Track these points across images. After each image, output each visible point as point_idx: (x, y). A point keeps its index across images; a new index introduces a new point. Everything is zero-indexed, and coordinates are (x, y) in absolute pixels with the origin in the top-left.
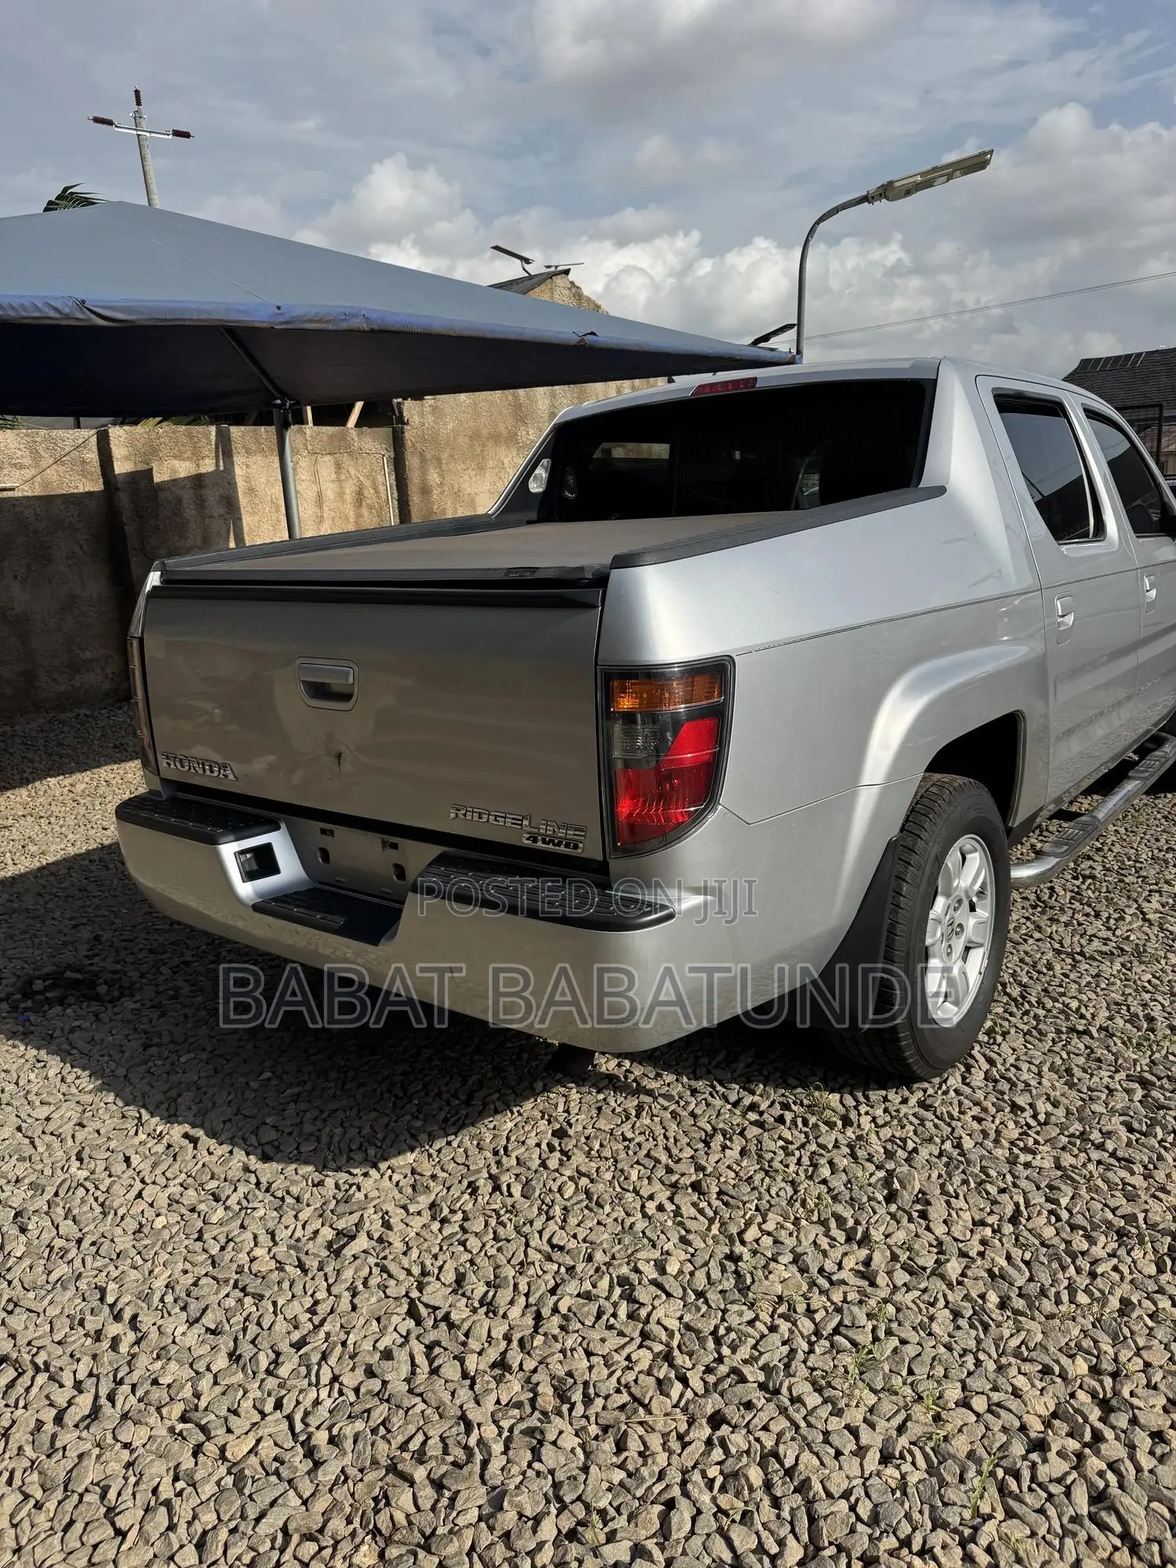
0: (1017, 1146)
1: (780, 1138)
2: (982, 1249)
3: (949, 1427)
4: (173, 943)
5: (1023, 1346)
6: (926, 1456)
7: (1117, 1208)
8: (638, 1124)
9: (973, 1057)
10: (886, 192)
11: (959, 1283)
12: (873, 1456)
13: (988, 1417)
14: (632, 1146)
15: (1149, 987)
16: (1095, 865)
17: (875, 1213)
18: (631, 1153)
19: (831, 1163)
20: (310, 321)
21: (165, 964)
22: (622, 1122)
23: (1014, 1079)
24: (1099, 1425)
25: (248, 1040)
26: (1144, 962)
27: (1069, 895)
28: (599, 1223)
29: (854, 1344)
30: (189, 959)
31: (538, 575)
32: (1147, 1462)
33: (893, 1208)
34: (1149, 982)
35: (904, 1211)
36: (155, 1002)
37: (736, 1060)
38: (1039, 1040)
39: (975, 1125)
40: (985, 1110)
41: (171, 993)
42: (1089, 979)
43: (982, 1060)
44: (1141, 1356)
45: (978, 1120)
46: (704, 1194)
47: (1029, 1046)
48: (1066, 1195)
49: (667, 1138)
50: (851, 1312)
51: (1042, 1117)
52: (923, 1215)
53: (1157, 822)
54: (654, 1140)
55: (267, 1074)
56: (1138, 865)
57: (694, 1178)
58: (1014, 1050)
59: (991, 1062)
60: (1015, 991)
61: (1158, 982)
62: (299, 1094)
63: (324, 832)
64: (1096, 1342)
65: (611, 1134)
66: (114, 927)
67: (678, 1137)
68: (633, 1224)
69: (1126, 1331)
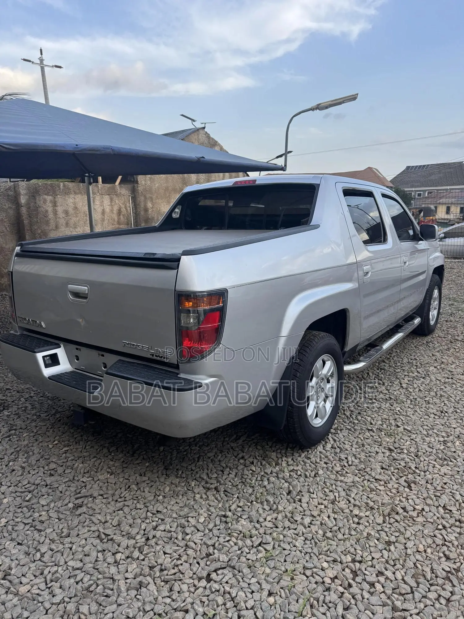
0: (339, 474)
1: (251, 470)
2: (320, 513)
3: (296, 582)
4: (27, 389)
5: (329, 551)
6: (285, 593)
7: (372, 498)
8: (197, 464)
9: (328, 438)
10: (319, 107)
11: (309, 527)
12: (266, 593)
13: (311, 578)
14: (194, 473)
15: (399, 413)
16: (386, 364)
17: (282, 499)
18: (193, 475)
19: (268, 480)
20: (90, 150)
21: (23, 397)
22: (192, 463)
23: (342, 448)
24: (351, 581)
25: (51, 428)
26: (398, 403)
27: (374, 376)
28: (176, 503)
29: (266, 550)
30: (32, 395)
31: (156, 256)
32: (366, 595)
33: (289, 497)
34: (399, 411)
35: (293, 499)
36: (17, 412)
37: (239, 439)
38: (354, 432)
39: (325, 465)
40: (329, 460)
41: (23, 409)
42: (376, 409)
43: (331, 439)
44: (371, 555)
45: (326, 463)
46: (218, 492)
47: (350, 435)
48: (354, 493)
49: (208, 470)
50: (266, 538)
51: (350, 463)
52: (300, 501)
53: (412, 348)
54: (203, 470)
55: (56, 442)
56: (402, 365)
57: (216, 485)
58: (344, 436)
59: (335, 441)
60: (348, 413)
61: (402, 411)
62: (68, 450)
63: (77, 349)
64: (355, 549)
65: (187, 468)
66: (5, 382)
67: (212, 469)
68: (189, 503)
69: (367, 546)
